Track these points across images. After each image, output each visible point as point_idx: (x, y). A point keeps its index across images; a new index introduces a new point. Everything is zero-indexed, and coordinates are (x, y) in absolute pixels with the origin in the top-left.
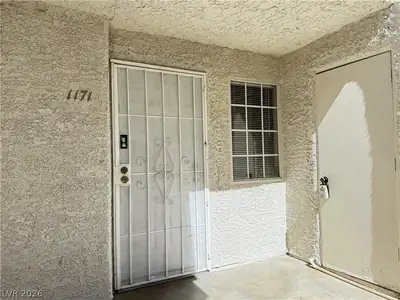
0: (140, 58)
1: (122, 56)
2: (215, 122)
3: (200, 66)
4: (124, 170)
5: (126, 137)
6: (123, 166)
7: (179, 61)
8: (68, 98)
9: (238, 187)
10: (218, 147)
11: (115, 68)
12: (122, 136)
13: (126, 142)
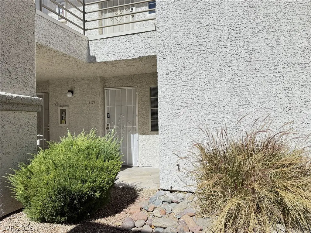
0: (114, 86)
1: (108, 86)
2: (142, 106)
3: (135, 84)
4: (108, 125)
5: (109, 114)
6: (108, 124)
7: (127, 84)
8: (89, 103)
9: (153, 134)
10: (143, 117)
11: (105, 91)
12: (108, 114)
13: (109, 116)
